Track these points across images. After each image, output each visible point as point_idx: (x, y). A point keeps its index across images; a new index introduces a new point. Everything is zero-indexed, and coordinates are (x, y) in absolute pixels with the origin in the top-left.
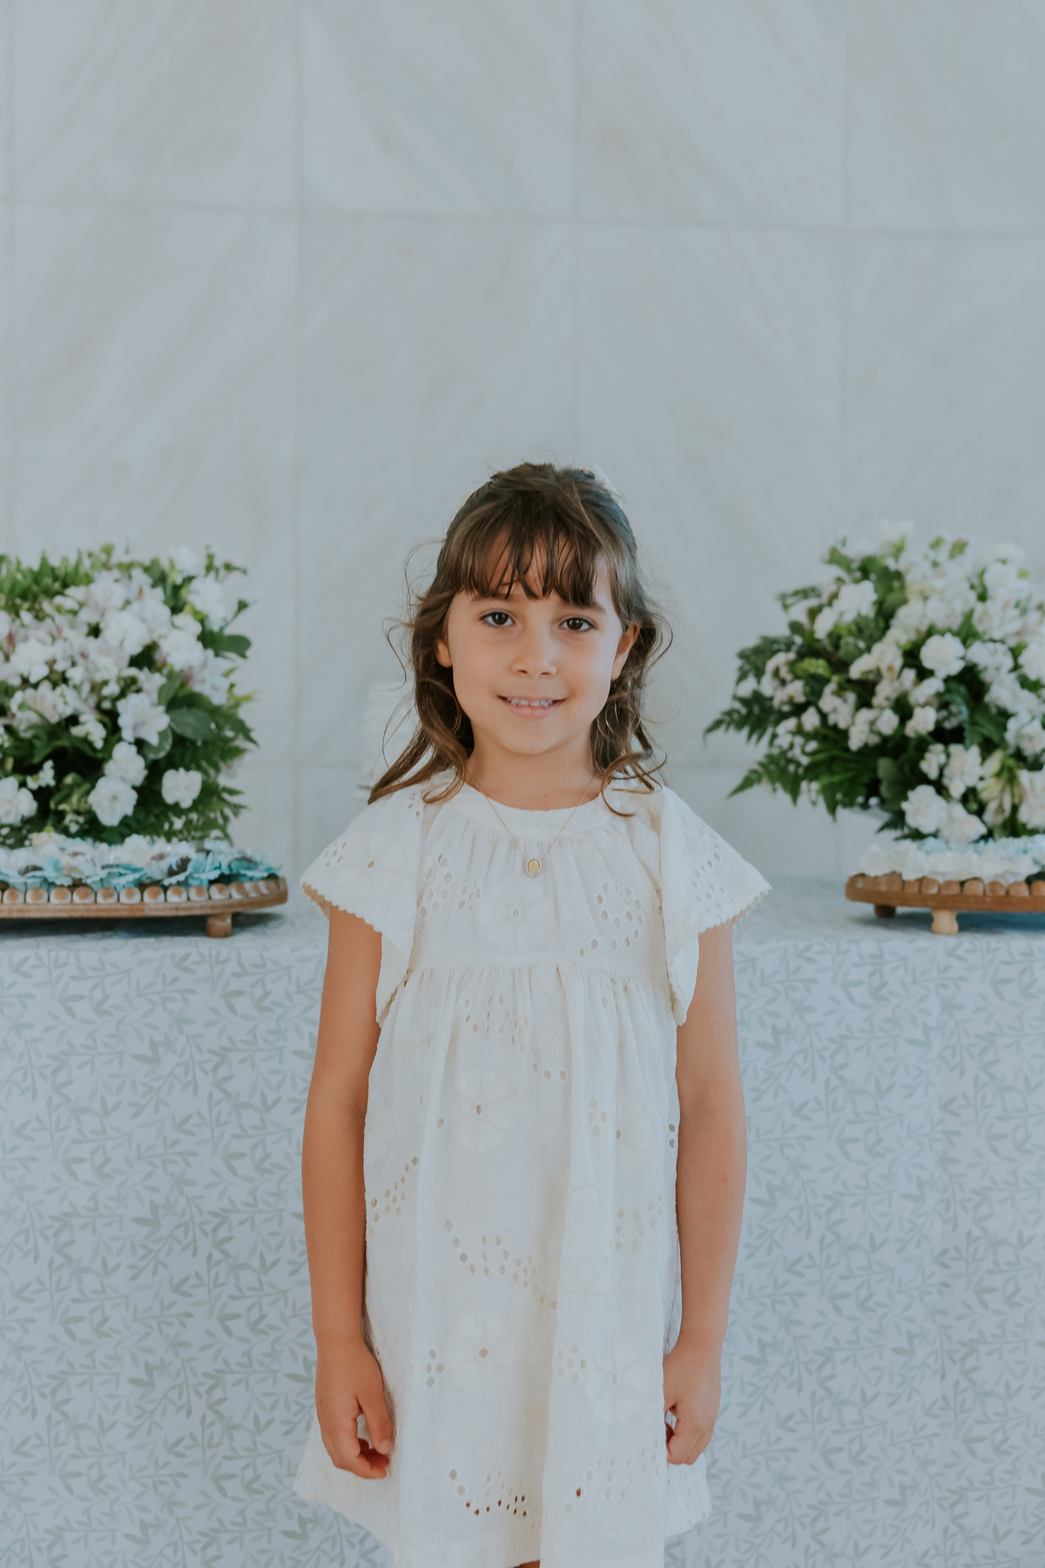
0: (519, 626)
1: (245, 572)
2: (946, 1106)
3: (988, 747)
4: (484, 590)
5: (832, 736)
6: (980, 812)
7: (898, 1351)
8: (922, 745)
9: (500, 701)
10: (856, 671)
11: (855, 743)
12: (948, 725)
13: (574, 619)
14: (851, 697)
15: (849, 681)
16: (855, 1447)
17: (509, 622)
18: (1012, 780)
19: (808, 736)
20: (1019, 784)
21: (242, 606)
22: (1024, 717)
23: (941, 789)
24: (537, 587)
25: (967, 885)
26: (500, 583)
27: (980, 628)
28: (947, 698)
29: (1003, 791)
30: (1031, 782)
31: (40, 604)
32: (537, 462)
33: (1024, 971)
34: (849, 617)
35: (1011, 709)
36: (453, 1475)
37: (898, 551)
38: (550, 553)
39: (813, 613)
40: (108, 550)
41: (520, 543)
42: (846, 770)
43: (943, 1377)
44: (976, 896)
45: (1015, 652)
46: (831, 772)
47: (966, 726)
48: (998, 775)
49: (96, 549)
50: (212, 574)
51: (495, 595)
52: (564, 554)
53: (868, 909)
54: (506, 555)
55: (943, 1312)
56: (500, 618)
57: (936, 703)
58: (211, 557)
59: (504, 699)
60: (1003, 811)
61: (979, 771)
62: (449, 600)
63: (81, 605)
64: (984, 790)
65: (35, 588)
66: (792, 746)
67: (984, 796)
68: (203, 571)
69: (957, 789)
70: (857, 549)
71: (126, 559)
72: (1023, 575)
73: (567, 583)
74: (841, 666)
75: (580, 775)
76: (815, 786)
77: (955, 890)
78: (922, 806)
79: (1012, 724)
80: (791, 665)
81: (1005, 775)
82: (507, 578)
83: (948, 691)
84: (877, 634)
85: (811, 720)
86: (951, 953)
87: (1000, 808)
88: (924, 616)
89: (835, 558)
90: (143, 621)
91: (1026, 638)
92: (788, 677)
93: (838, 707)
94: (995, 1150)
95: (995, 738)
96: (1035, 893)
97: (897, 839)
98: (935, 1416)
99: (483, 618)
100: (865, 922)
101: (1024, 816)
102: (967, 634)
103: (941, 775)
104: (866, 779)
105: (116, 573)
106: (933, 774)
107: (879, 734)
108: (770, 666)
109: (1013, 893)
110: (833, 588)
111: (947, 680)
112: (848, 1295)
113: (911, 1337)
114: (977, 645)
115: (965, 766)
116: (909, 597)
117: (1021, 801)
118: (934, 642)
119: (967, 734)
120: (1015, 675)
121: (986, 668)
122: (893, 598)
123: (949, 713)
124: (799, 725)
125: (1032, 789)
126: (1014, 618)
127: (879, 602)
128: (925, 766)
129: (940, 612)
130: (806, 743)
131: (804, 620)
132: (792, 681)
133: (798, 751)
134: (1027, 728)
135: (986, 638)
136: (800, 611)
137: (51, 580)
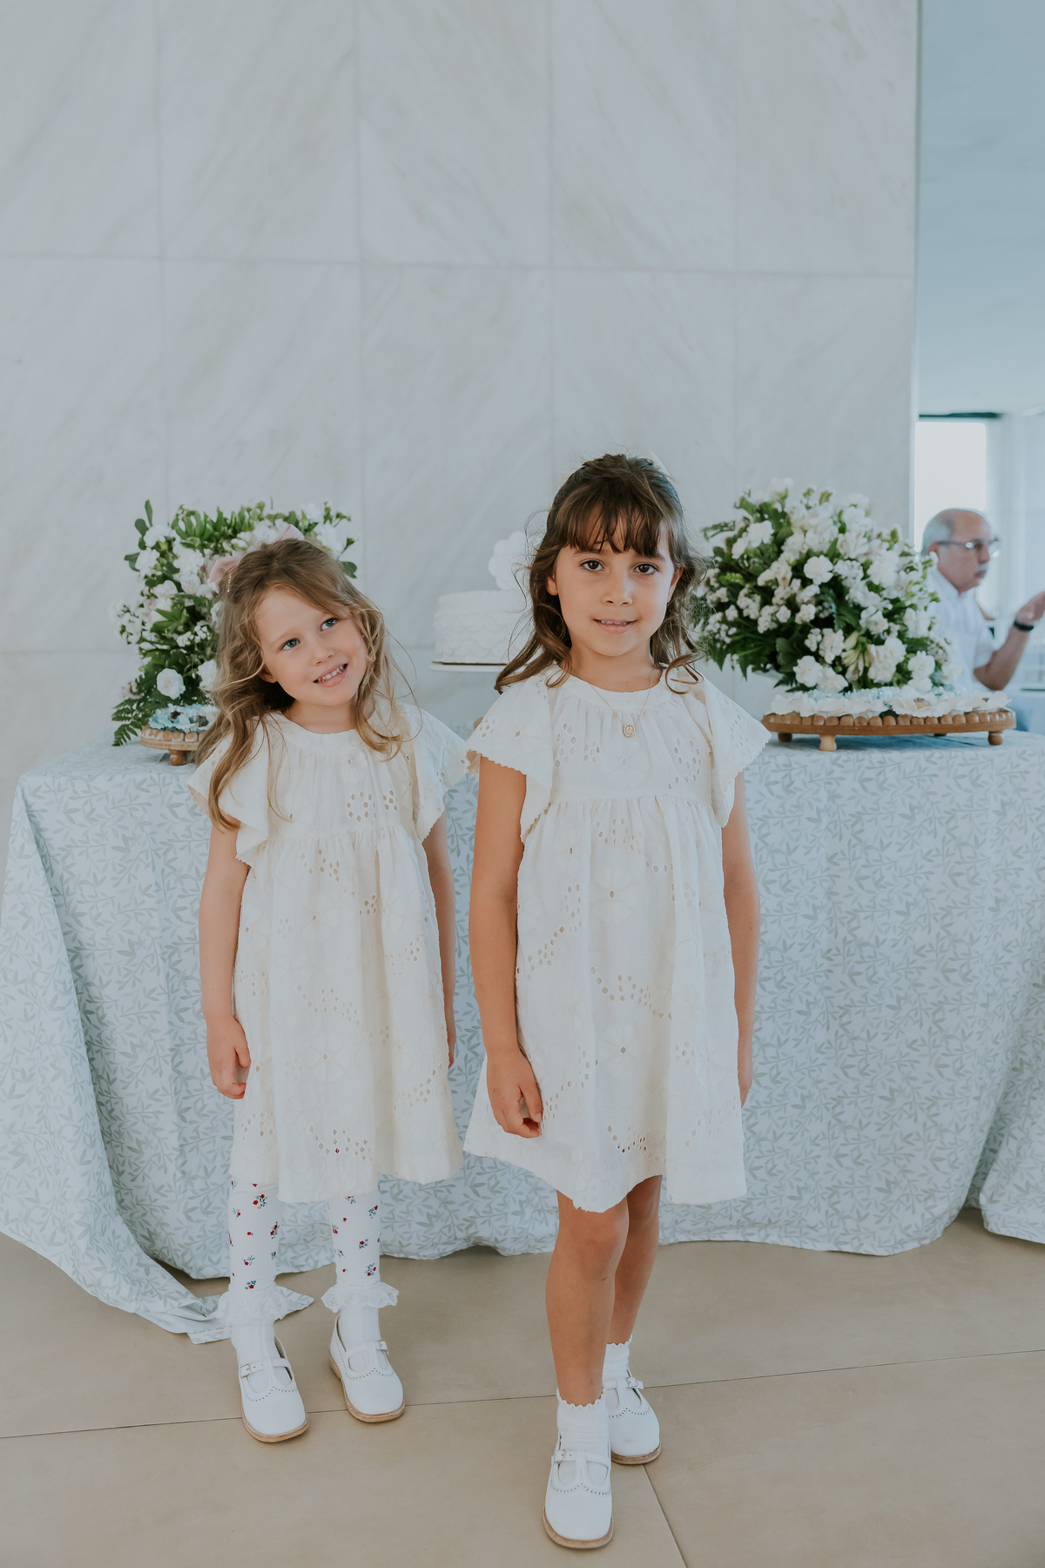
0: (607, 570)
1: (349, 520)
2: (831, 859)
3: (848, 630)
4: (584, 547)
5: (746, 624)
6: (843, 673)
7: (800, 1012)
8: (805, 629)
9: (595, 623)
10: (761, 581)
11: (762, 629)
12: (822, 616)
13: (644, 565)
14: (758, 598)
15: (756, 587)
16: (774, 1072)
17: (599, 567)
18: (864, 651)
19: (731, 624)
20: (869, 654)
21: (350, 542)
22: (872, 609)
23: (819, 658)
24: (620, 545)
25: (842, 719)
26: (595, 542)
27: (842, 551)
28: (822, 598)
29: (858, 658)
30: (878, 651)
31: (221, 544)
33: (880, 773)
34: (756, 544)
35: (863, 605)
36: (609, 1129)
37: (783, 499)
38: (629, 521)
39: (730, 542)
40: (261, 507)
41: (609, 515)
42: (753, 647)
43: (828, 1029)
44: (849, 726)
45: (865, 567)
46: (743, 648)
47: (834, 616)
48: (855, 648)
49: (253, 505)
50: (328, 522)
51: (591, 550)
52: (638, 522)
53: (775, 736)
54: (599, 523)
55: (828, 988)
56: (594, 565)
57: (814, 602)
58: (328, 510)
59: (597, 621)
60: (859, 671)
61: (843, 646)
62: (557, 551)
64: (845, 658)
65: (216, 533)
66: (719, 630)
67: (846, 662)
68: (323, 520)
69: (829, 658)
70: (757, 499)
71: (273, 512)
72: (867, 514)
73: (641, 543)
74: (750, 577)
76: (736, 657)
77: (836, 722)
78: (806, 669)
79: (864, 615)
80: (718, 576)
81: (860, 648)
82: (600, 539)
83: (822, 593)
84: (773, 556)
85: (732, 613)
86: (834, 762)
87: (857, 669)
88: (804, 543)
89: (743, 504)
91: (872, 557)
92: (716, 585)
93: (749, 604)
94: (861, 886)
95: (854, 624)
96: (887, 723)
97: (788, 691)
98: (823, 1053)
99: (582, 565)
100: (776, 744)
101: (872, 674)
102: (834, 556)
103: (818, 649)
104: (767, 652)
105: (267, 522)
106: (813, 648)
107: (777, 621)
109: (873, 724)
110: (742, 525)
111: (822, 586)
112: (770, 978)
113: (808, 1004)
114: (840, 562)
115: (834, 642)
116: (794, 530)
117: (870, 665)
118: (812, 561)
119: (835, 622)
120: (864, 582)
121: (846, 578)
122: (783, 532)
123: (824, 608)
124: (724, 617)
125: (878, 656)
126: (864, 544)
127: (775, 535)
128: (807, 643)
129: (815, 541)
130: (729, 629)
131: (723, 546)
132: (719, 588)
133: (723, 634)
134: (873, 618)
135: (846, 557)
136: (719, 540)
137: (226, 528)
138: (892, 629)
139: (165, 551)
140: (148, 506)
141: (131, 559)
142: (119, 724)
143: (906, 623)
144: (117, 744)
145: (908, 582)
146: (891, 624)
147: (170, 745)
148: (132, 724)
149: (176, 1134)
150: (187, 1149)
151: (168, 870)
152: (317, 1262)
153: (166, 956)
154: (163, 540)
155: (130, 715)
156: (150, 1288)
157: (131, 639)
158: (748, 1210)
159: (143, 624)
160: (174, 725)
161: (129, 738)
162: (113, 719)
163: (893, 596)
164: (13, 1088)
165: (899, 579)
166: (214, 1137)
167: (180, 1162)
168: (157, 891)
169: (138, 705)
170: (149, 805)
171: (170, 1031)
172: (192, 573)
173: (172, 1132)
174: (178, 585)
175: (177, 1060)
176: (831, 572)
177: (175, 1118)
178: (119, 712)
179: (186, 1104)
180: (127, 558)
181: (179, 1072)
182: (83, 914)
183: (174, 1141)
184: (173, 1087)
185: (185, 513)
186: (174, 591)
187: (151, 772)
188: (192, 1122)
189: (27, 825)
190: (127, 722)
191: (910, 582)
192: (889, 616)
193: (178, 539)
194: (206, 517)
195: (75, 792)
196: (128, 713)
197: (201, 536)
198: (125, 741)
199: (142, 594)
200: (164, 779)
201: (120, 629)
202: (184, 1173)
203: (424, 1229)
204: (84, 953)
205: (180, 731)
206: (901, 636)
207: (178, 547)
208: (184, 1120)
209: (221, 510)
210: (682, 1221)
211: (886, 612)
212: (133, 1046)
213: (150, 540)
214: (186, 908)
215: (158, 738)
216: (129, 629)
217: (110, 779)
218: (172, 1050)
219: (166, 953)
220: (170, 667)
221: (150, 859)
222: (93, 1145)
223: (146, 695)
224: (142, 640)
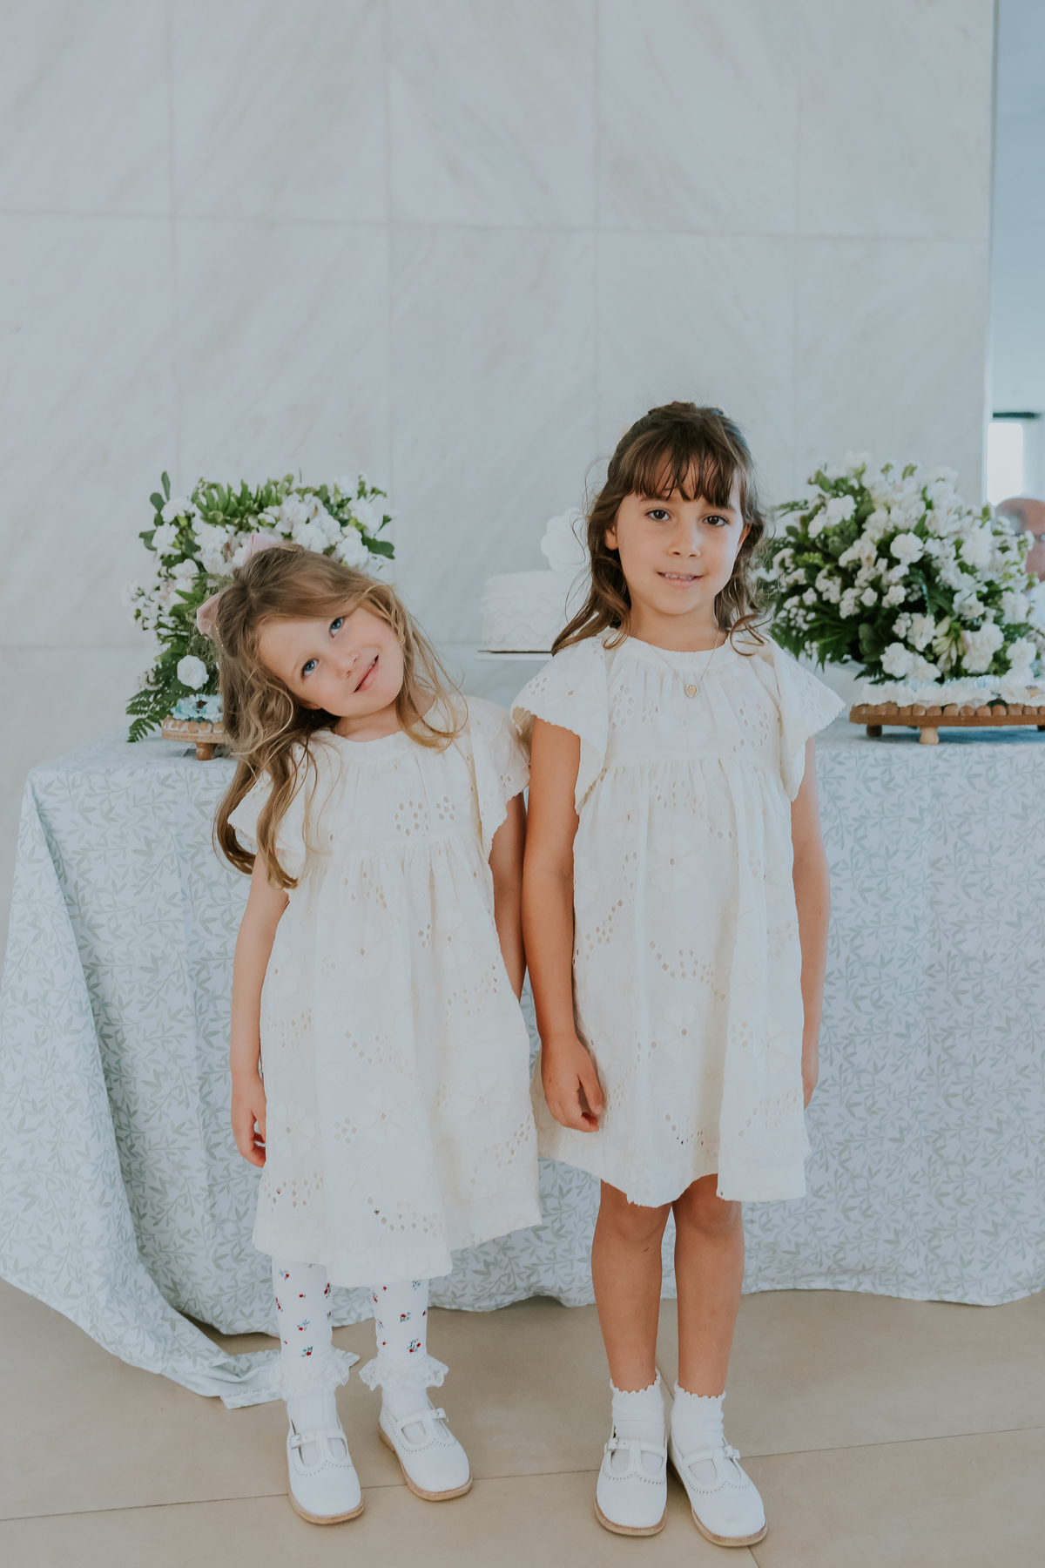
0: (674, 520)
1: (385, 496)
2: (934, 864)
3: (940, 615)
4: (651, 494)
5: (826, 608)
6: (935, 661)
7: (899, 1035)
8: (893, 615)
9: (659, 576)
10: (843, 561)
11: (844, 614)
12: (911, 599)
13: (713, 517)
14: (838, 580)
15: (838, 568)
16: (870, 1102)
17: (666, 517)
18: (957, 638)
19: (809, 609)
20: (963, 641)
21: (386, 520)
22: (966, 592)
23: (909, 646)
24: (691, 493)
25: (946, 709)
26: (664, 489)
27: (931, 529)
28: (911, 579)
29: (950, 646)
30: (973, 638)
31: (247, 519)
32: (683, 400)
33: (990, 768)
34: (836, 521)
35: (955, 587)
36: (668, 1118)
37: (859, 474)
38: (701, 467)
39: (806, 521)
40: (289, 480)
42: (834, 634)
43: (929, 1053)
44: (953, 717)
45: (958, 545)
46: (822, 636)
47: (926, 598)
48: (947, 634)
49: (280, 478)
50: (362, 498)
51: (659, 497)
52: (711, 468)
53: (862, 729)
54: (669, 468)
55: (930, 1008)
56: (659, 514)
57: (902, 582)
58: (362, 484)
59: (660, 574)
60: (952, 661)
61: (934, 632)
62: (620, 500)
63: (277, 520)
64: (936, 646)
65: (241, 508)
66: (795, 616)
67: (937, 650)
68: (357, 495)
69: (921, 646)
70: (832, 474)
71: (303, 486)
72: (957, 489)
73: (712, 491)
74: (830, 557)
75: (709, 629)
76: (815, 645)
77: (938, 713)
78: (894, 658)
79: (957, 598)
80: (794, 557)
81: (953, 635)
82: (669, 485)
83: (911, 574)
84: (853, 535)
85: (810, 597)
86: (939, 756)
87: (949, 658)
88: (889, 520)
89: (820, 480)
90: (323, 531)
91: (963, 536)
92: (792, 566)
93: (829, 587)
94: (968, 895)
95: (946, 607)
96: (996, 713)
97: (876, 683)
98: (923, 1080)
99: (648, 514)
100: (861, 738)
101: (965, 664)
102: (922, 533)
103: (908, 635)
104: (848, 640)
105: (296, 496)
106: (902, 636)
107: (861, 605)
108: (777, 559)
109: (980, 713)
110: (818, 502)
111: (911, 566)
112: (865, 997)
114: (930, 541)
115: (923, 629)
116: (876, 506)
117: (964, 654)
118: (899, 539)
119: (927, 605)
120: (957, 562)
121: (937, 558)
122: (864, 508)
123: (913, 591)
124: (801, 601)
125: (974, 644)
126: (955, 521)
127: (856, 511)
128: (896, 629)
129: (899, 518)
130: (807, 614)
131: (798, 525)
132: (795, 570)
133: (800, 620)
134: (967, 600)
135: (936, 536)
136: (793, 519)
137: (252, 502)
138: (987, 615)
139: (184, 527)
140: (165, 478)
141: (147, 537)
142: (135, 718)
143: (1003, 607)
144: (132, 740)
145: (1003, 562)
146: (987, 608)
147: (197, 737)
148: (149, 717)
149: (205, 1173)
150: (216, 1189)
151: (195, 877)
152: (360, 1315)
153: (194, 973)
154: (182, 515)
155: (146, 709)
156: (177, 1345)
157: (147, 624)
158: (840, 1256)
159: (160, 608)
160: (200, 715)
161: (145, 733)
162: (128, 713)
163: (988, 577)
164: (23, 1121)
165: (993, 560)
166: (247, 1175)
167: (209, 1204)
168: (183, 900)
169: (155, 697)
170: (175, 803)
171: (198, 1058)
172: (215, 550)
173: (199, 1170)
174: (200, 565)
175: (206, 1089)
176: (920, 550)
177: (203, 1154)
178: (133, 704)
179: (215, 1139)
180: (142, 535)
181: (208, 1104)
182: (101, 926)
183: (202, 1181)
184: (201, 1120)
185: (206, 486)
186: (195, 570)
187: (176, 766)
188: (222, 1159)
189: (38, 825)
190: (144, 716)
191: (1007, 563)
192: (984, 598)
193: (199, 513)
194: (230, 489)
195: (91, 788)
196: (145, 706)
197: (225, 511)
198: (141, 736)
199: (159, 575)
200: (192, 774)
201: (135, 613)
202: (213, 1216)
203: (481, 1277)
204: (101, 970)
205: (208, 721)
206: (997, 621)
207: (198, 524)
208: (213, 1156)
209: (246, 482)
210: (766, 1268)
211: (980, 595)
212: (156, 1074)
213: (168, 515)
214: (216, 919)
215: (183, 730)
216: (144, 613)
217: (131, 774)
218: (200, 1078)
219: (193, 969)
220: (192, 653)
221: (175, 864)
222: (113, 1185)
223: (164, 686)
224: (160, 625)
